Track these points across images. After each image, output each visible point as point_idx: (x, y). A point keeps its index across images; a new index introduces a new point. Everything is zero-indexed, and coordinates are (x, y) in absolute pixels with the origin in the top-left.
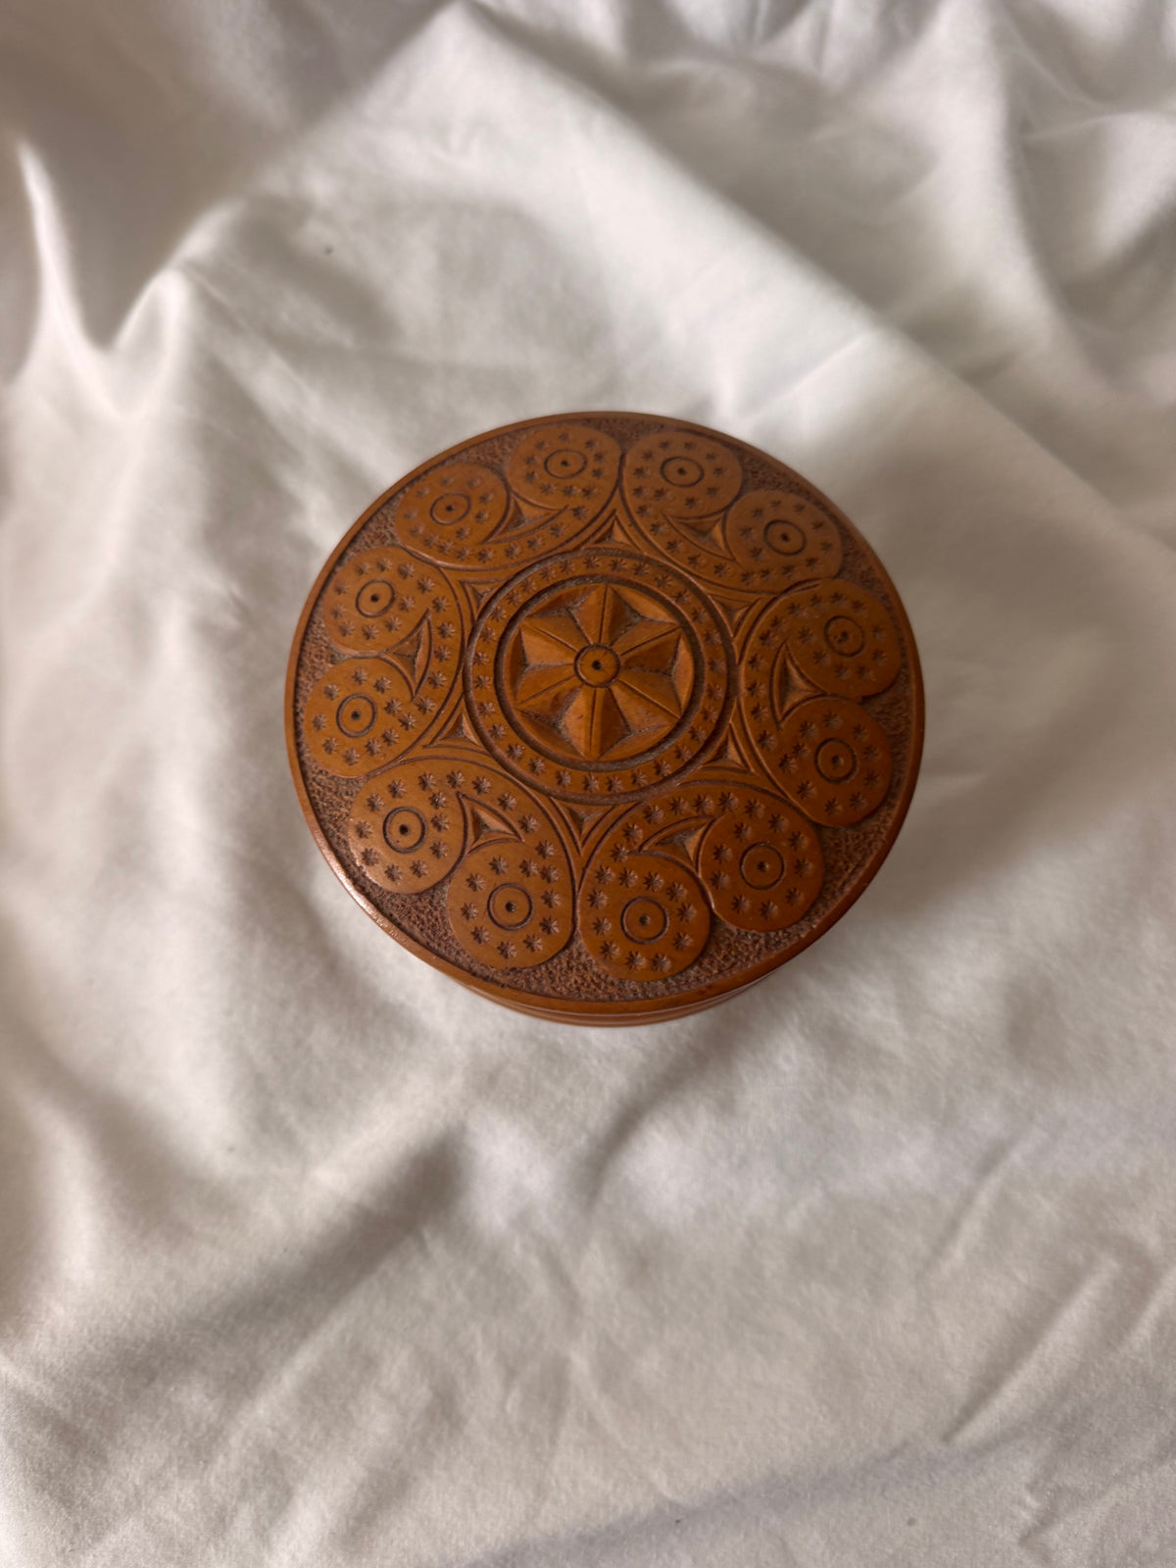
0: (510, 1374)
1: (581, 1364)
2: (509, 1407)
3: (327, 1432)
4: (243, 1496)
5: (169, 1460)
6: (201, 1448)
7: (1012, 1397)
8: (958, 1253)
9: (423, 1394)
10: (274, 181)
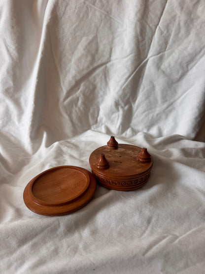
0: (69, 247)
1: (81, 246)
2: (67, 252)
3: (35, 252)
4: (16, 261)
5: (5, 253)
6: (12, 252)
7: (155, 249)
8: (145, 235)
9: (53, 248)
10: (69, 140)
